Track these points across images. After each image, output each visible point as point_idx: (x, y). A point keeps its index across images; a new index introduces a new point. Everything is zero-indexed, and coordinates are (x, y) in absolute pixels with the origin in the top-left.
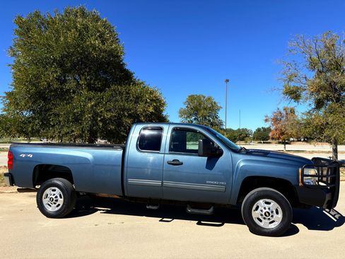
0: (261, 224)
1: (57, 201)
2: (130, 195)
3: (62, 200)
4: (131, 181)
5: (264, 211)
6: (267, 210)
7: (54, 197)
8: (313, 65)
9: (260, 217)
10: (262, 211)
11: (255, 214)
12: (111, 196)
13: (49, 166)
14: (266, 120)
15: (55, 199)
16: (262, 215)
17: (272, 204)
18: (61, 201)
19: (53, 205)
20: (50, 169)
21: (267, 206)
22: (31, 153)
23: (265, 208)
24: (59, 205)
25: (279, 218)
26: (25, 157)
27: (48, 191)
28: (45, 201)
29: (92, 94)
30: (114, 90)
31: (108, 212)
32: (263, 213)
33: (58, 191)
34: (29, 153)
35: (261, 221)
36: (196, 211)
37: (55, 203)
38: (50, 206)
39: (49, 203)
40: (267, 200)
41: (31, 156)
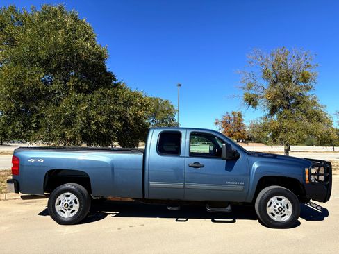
0: (275, 218)
1: (71, 206)
2: (151, 197)
3: (78, 205)
4: (152, 184)
5: (278, 207)
6: (280, 206)
7: (68, 203)
8: (267, 75)
9: (274, 212)
10: (275, 206)
11: (270, 210)
12: (123, 200)
13: (59, 171)
14: (217, 123)
15: (69, 205)
16: (275, 210)
17: (283, 200)
18: (76, 207)
19: (68, 211)
20: (60, 174)
21: (279, 202)
22: (42, 158)
23: (277, 204)
24: (74, 211)
25: (289, 212)
26: (35, 162)
27: (62, 197)
28: (58, 208)
29: (81, 96)
30: (102, 93)
31: (117, 216)
32: (277, 209)
33: (73, 197)
34: (39, 158)
35: (274, 215)
36: (217, 210)
37: (69, 209)
38: (64, 213)
39: (63, 209)
40: (279, 197)
41: (42, 161)
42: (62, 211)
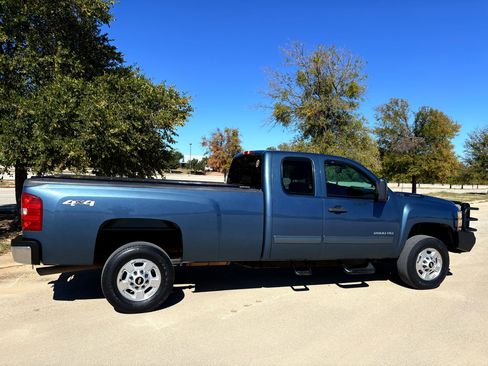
0: (423, 277)
1: (147, 282)
5: (428, 262)
6: (430, 260)
7: (143, 276)
9: (422, 269)
10: (425, 262)
11: (419, 266)
15: (144, 280)
16: (425, 267)
17: (433, 254)
18: (155, 282)
19: (141, 291)
21: (428, 255)
22: (92, 199)
23: (427, 259)
24: (150, 288)
25: (438, 267)
27: (128, 267)
28: (122, 286)
32: (427, 265)
33: (148, 265)
34: (86, 199)
35: (421, 273)
38: (133, 293)
39: (130, 288)
40: (430, 249)
41: (92, 204)
42: (129, 291)
